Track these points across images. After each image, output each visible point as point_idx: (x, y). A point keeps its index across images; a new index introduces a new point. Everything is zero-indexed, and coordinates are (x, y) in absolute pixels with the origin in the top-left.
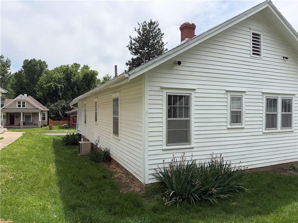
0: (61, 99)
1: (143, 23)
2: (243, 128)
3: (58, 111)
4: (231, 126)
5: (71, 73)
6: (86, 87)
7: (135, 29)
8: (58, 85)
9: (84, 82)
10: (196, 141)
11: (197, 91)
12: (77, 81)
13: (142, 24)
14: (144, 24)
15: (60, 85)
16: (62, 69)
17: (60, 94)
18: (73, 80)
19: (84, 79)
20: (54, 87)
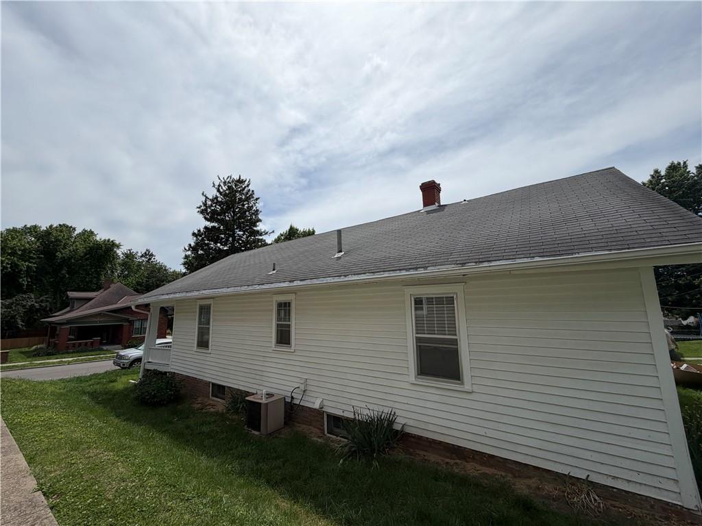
0: (25, 293)
3: (13, 317)
5: (57, 240)
6: (91, 269)
8: (21, 263)
9: (87, 259)
12: (72, 257)
15: (27, 263)
16: (36, 232)
17: (24, 280)
18: (60, 255)
19: (89, 253)
20: (9, 266)
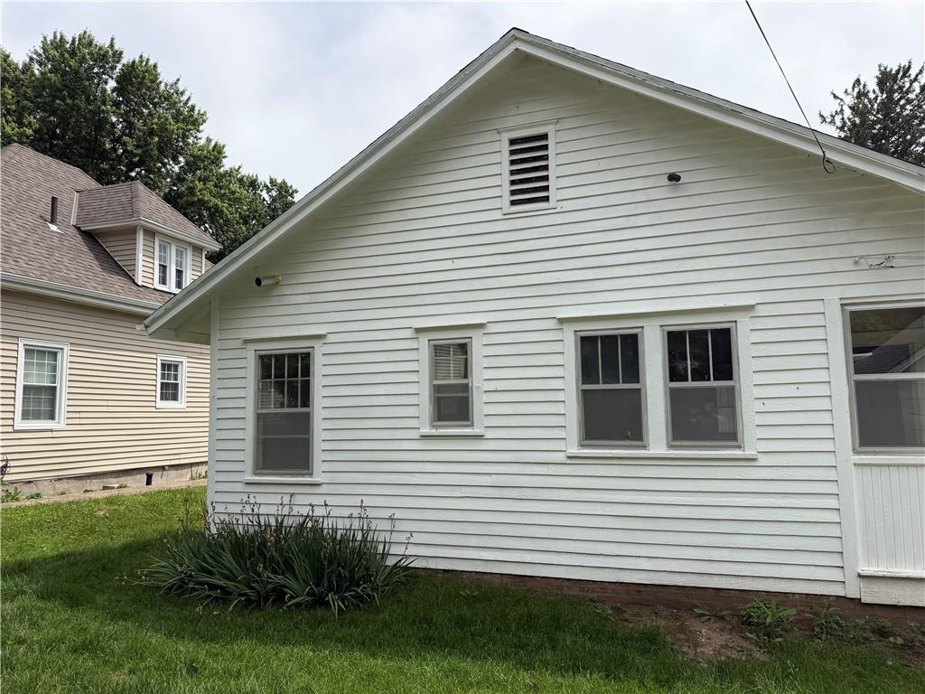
1: (853, 88)
2: (480, 437)
4: (434, 430)
7: (821, 116)
10: (326, 467)
11: (331, 338)
13: (850, 90)
14: (856, 90)
